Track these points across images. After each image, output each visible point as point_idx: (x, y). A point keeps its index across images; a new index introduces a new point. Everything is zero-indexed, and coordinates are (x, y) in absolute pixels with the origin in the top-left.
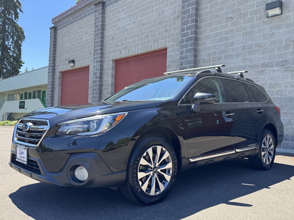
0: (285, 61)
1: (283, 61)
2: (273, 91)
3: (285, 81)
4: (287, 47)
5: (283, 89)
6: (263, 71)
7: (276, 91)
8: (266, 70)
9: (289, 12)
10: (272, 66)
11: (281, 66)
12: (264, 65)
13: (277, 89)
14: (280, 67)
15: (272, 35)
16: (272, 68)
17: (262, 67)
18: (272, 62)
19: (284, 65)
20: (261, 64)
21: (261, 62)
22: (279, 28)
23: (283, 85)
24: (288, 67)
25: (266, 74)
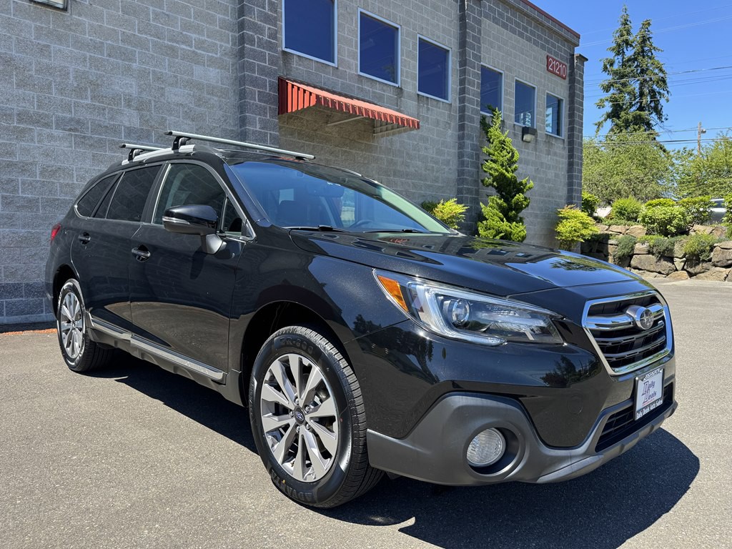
0: (78, 122)
1: (71, 119)
2: (53, 183)
3: (79, 166)
4: (80, 91)
5: (75, 182)
6: (23, 131)
7: (61, 184)
8: (30, 129)
9: (80, 15)
10: (47, 125)
11: (70, 130)
12: (23, 117)
13: (61, 181)
14: (67, 133)
15: (44, 50)
16: (48, 130)
17: (20, 121)
18: (47, 116)
19: (76, 130)
20: (15, 112)
21: (16, 107)
22: (60, 40)
23: (74, 172)
24: (84, 137)
25: (32, 140)
